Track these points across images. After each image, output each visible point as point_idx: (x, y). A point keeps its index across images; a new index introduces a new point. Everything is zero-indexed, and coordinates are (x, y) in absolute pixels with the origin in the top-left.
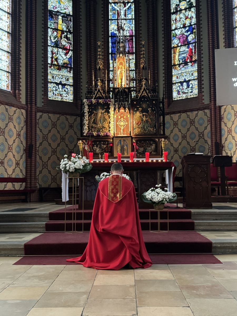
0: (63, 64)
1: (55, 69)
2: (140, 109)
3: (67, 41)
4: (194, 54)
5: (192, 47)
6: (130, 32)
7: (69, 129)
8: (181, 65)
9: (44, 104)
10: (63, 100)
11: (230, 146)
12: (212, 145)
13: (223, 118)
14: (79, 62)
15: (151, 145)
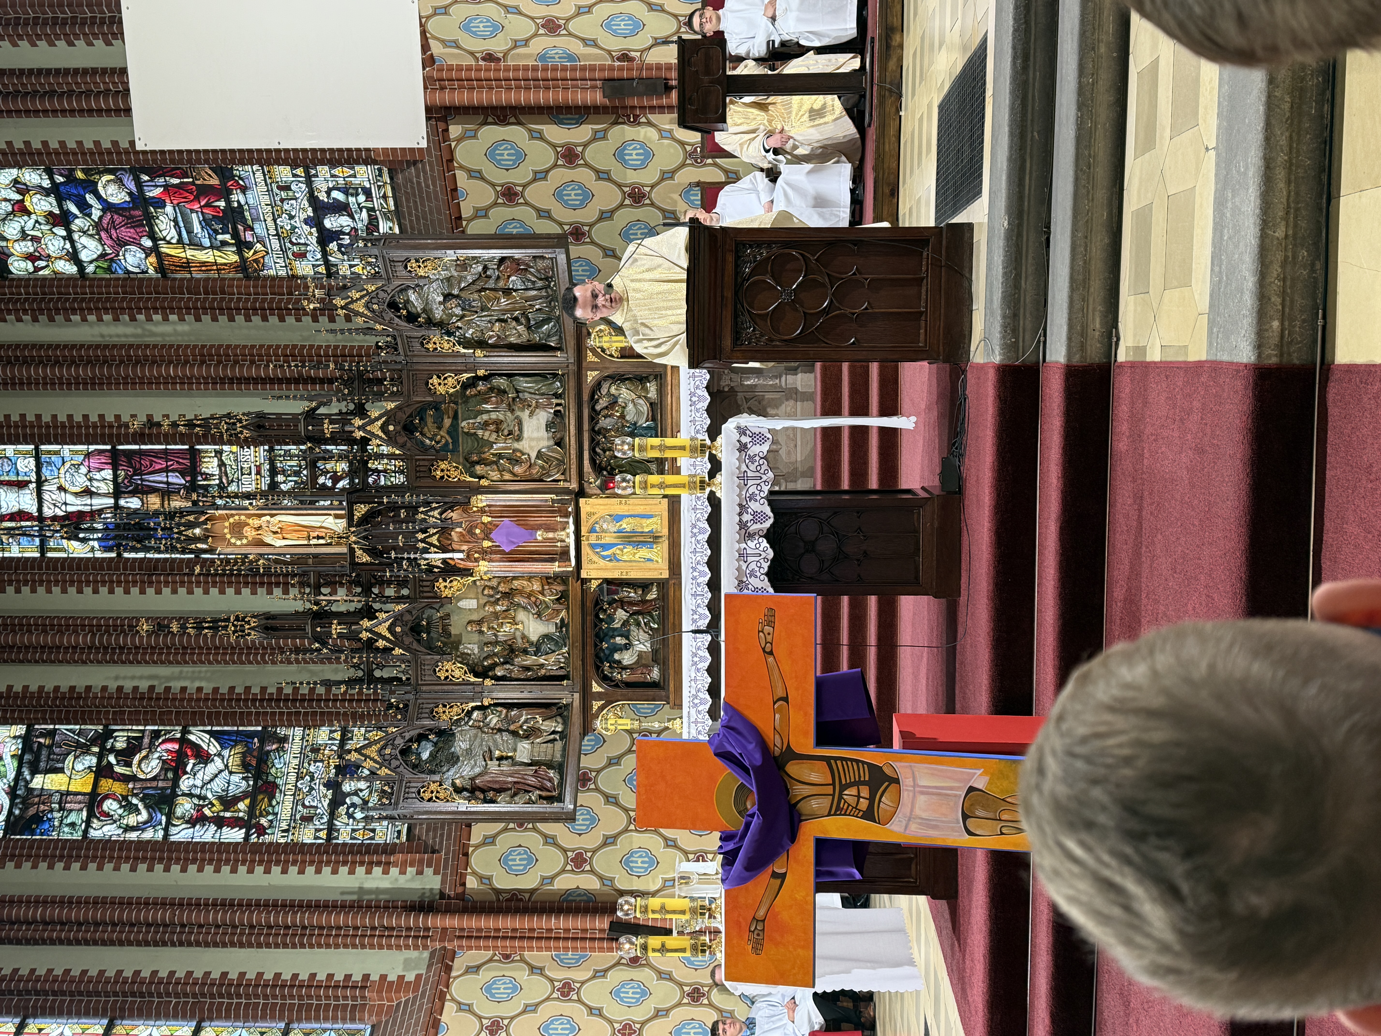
0: (248, 771)
3: (144, 753)
4: (188, 177)
5: (157, 186)
6: (97, 465)
8: (243, 237)
11: (623, 26)
13: (489, 57)
14: (239, 698)
15: (616, 402)
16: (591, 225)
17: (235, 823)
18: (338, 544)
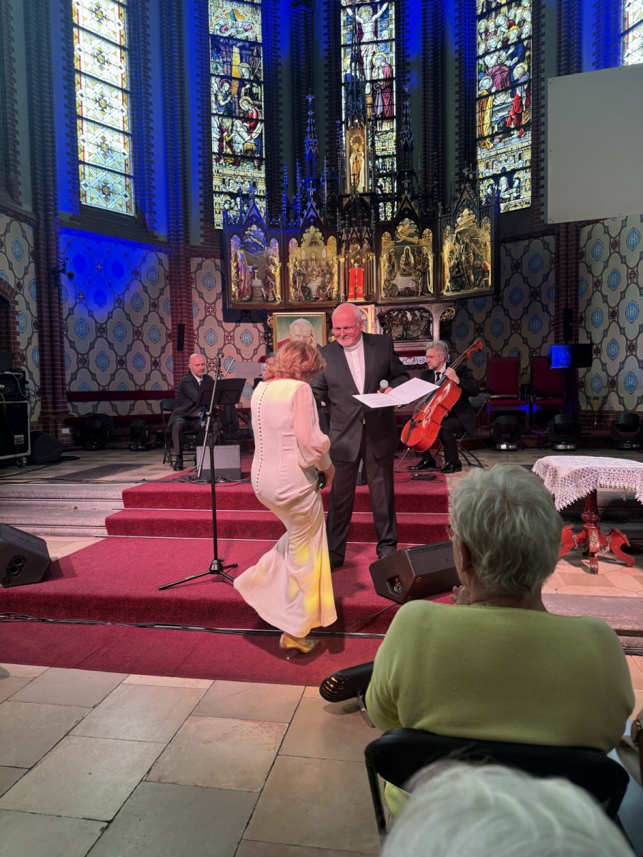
0: (244, 152)
1: (227, 164)
3: (251, 102)
4: (526, 108)
5: (521, 93)
6: (385, 70)
9: (205, 240)
11: (597, 318)
12: (557, 315)
13: (583, 254)
14: (278, 146)
15: (419, 320)
16: (502, 306)
17: (221, 148)
18: (351, 189)
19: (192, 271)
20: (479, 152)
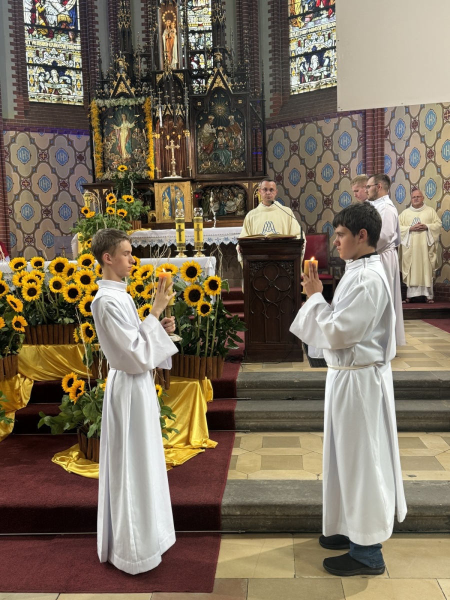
0: (58, 24)
1: (41, 35)
2: (211, 119)
7: (76, 164)
8: (307, 16)
9: (19, 113)
10: (61, 103)
11: (400, 194)
13: (388, 133)
14: (93, 18)
15: (235, 197)
16: (315, 182)
17: (33, 19)
18: (164, 66)
19: (5, 145)
20: (291, 31)
